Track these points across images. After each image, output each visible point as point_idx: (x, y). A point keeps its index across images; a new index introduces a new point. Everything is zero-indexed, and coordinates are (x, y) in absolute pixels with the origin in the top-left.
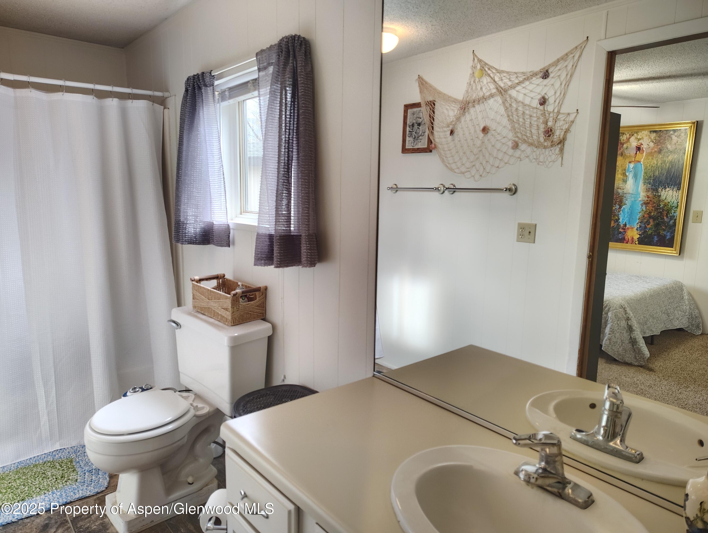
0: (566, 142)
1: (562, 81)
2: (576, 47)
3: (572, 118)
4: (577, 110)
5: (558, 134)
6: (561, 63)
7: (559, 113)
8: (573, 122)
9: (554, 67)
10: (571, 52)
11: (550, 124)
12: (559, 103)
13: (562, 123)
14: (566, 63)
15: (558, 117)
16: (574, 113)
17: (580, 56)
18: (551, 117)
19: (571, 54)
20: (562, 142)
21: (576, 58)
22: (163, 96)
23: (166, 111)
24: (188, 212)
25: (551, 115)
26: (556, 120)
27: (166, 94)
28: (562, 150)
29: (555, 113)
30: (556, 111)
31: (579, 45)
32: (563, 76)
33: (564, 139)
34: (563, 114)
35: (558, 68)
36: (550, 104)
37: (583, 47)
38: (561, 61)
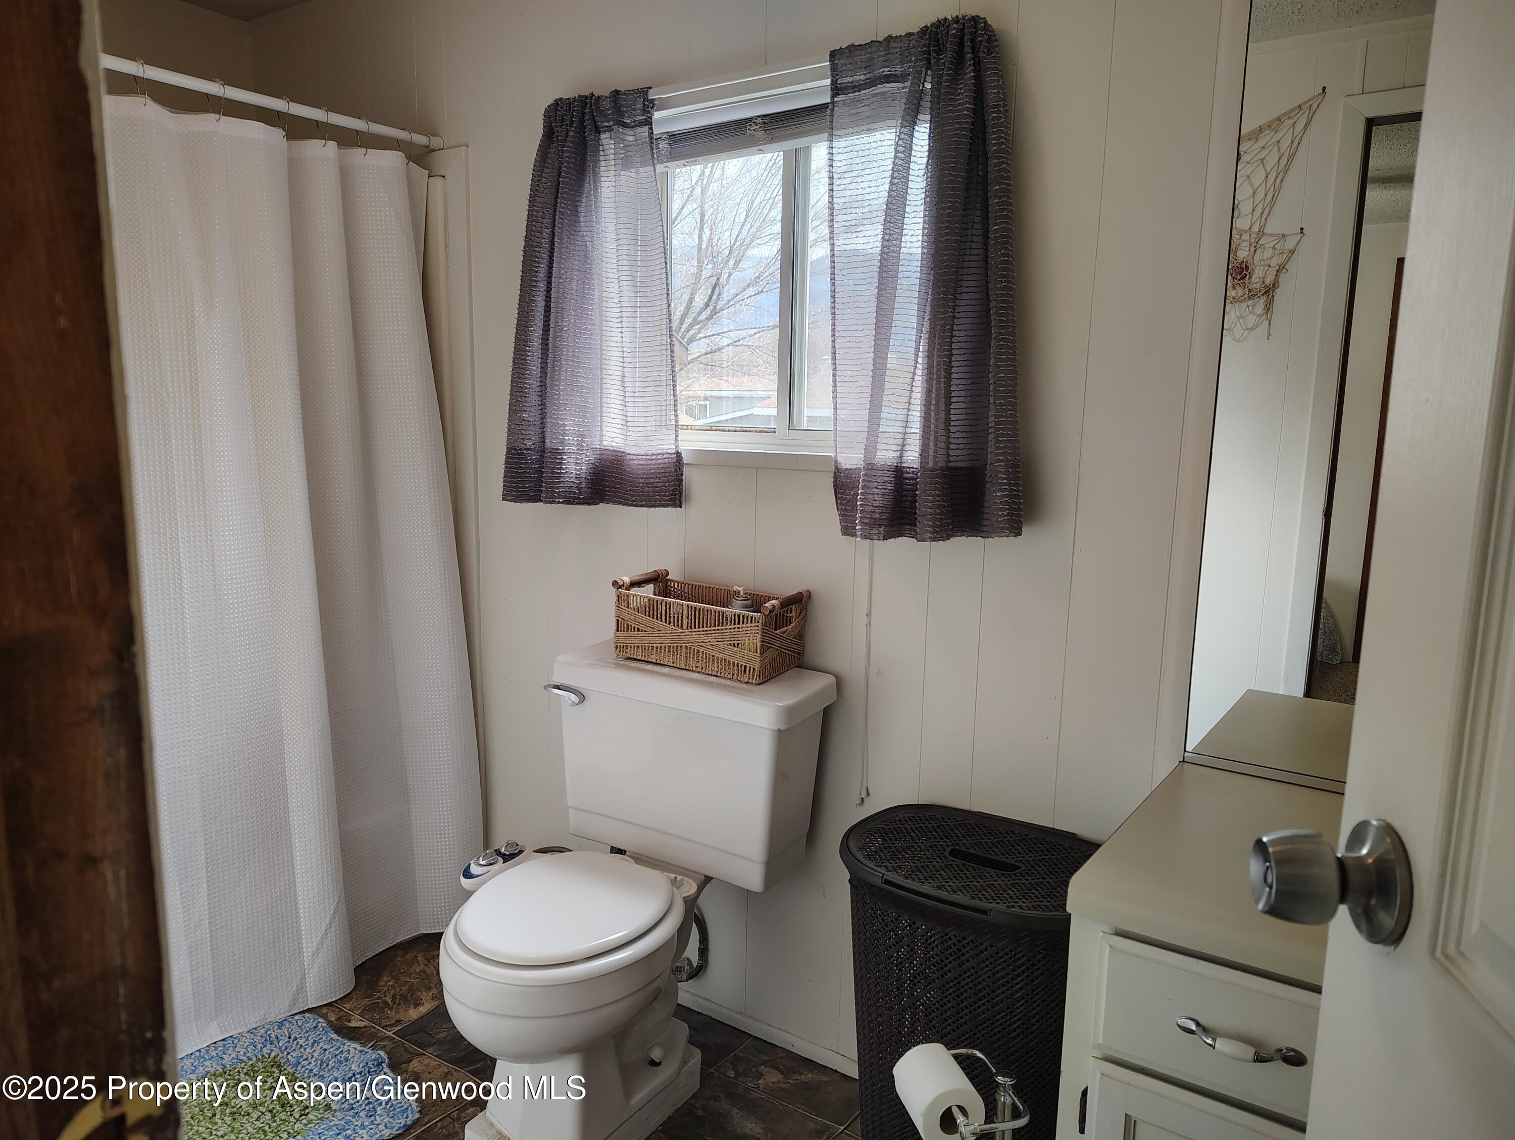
0: (1278, 291)
1: (1268, 172)
2: (1300, 107)
3: (1290, 243)
4: (1302, 229)
5: (1260, 275)
6: (1267, 135)
7: (1261, 233)
8: (1292, 252)
9: (1252, 142)
10: (1288, 114)
11: (1242, 254)
12: (1262, 213)
13: (1268, 253)
14: (1278, 137)
15: (1260, 242)
16: (1297, 234)
17: (1307, 125)
18: (1246, 241)
19: (1289, 118)
20: (1269, 291)
21: (1299, 127)
22: (428, 144)
23: (437, 182)
24: (566, 426)
25: (1246, 237)
26: (1255, 247)
27: (436, 142)
28: (1268, 308)
29: (1253, 233)
30: (1256, 228)
31: (1306, 102)
32: (1271, 162)
33: (1274, 285)
34: (1271, 235)
35: (1261, 143)
36: (1241, 215)
37: (1314, 107)
38: (1267, 132)
